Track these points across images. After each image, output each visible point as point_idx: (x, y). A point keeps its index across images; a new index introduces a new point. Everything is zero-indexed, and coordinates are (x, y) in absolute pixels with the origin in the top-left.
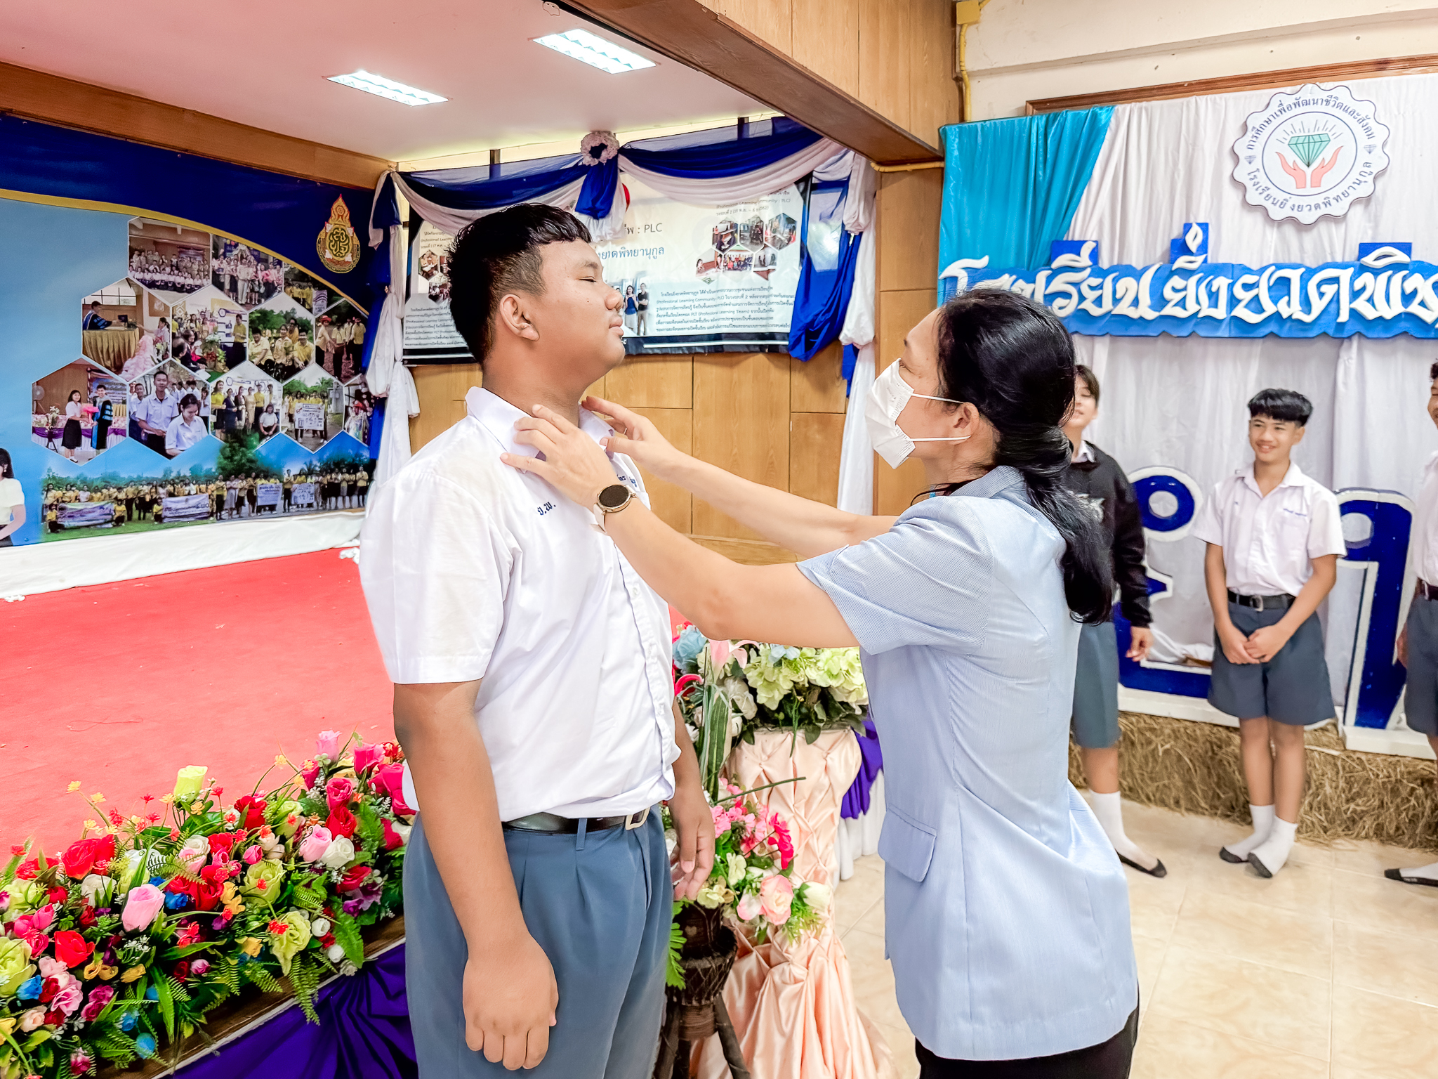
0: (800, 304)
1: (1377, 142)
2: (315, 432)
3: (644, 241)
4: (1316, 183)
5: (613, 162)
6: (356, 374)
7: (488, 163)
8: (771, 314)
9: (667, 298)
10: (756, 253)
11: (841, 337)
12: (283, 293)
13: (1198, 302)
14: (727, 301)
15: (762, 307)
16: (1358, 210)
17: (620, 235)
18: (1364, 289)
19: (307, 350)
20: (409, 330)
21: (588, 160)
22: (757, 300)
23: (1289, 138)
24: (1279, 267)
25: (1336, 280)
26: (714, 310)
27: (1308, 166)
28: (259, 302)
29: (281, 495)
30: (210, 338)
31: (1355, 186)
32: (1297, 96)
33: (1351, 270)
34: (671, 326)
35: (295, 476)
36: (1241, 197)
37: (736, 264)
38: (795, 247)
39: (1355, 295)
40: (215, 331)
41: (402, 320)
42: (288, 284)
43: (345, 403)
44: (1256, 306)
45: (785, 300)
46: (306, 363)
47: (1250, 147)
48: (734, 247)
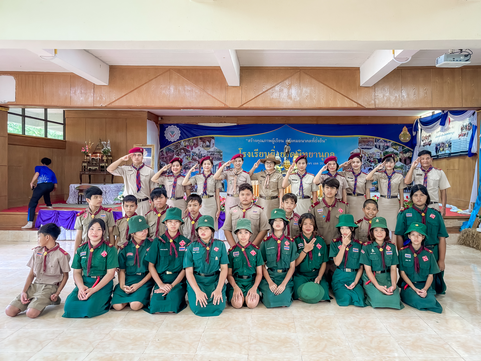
5: (447, 113)
6: (409, 164)
12: (391, 148)
15: (466, 145)
17: (447, 129)
19: (397, 159)
21: (442, 114)
28: (385, 150)
30: (374, 157)
34: (455, 150)
38: (471, 130)
40: (376, 156)
42: (392, 146)
45: (468, 143)
46: (397, 161)
48: (463, 131)
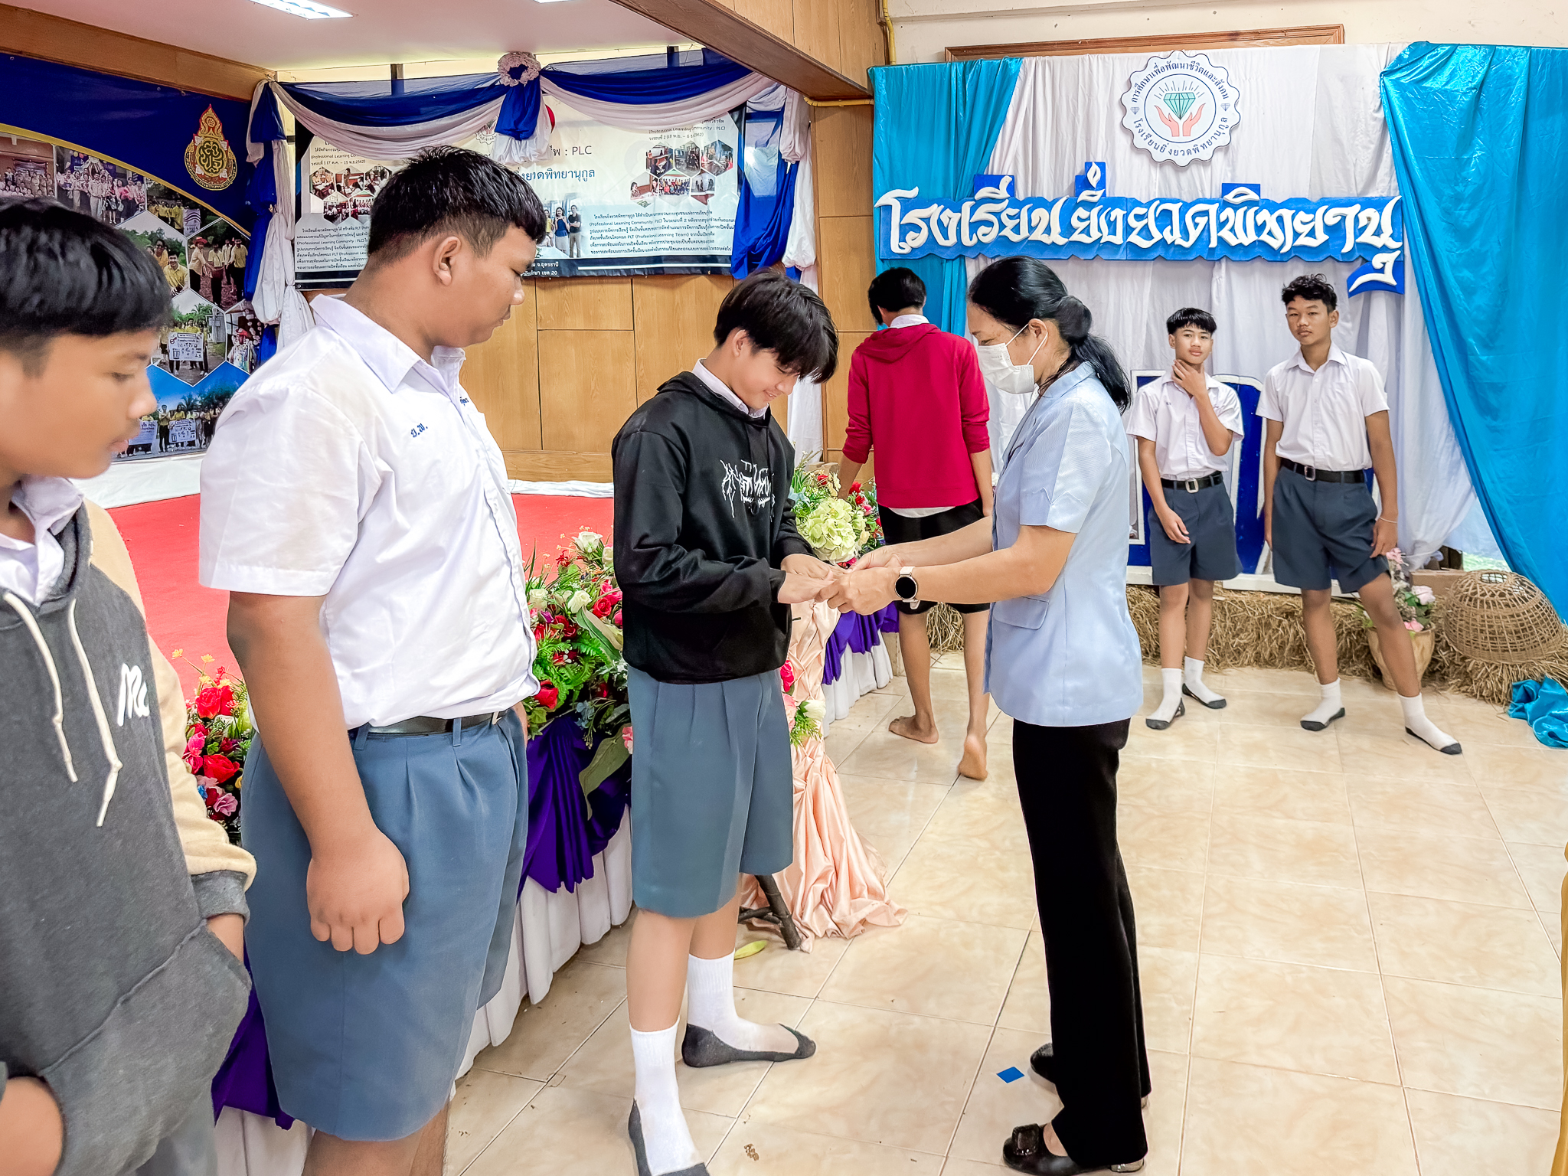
0: (740, 229)
1: (1231, 101)
2: (193, 363)
3: (572, 162)
4: (1187, 133)
5: (534, 84)
6: (239, 300)
7: (389, 78)
8: (712, 238)
9: (601, 221)
10: (693, 178)
11: (784, 260)
13: (1099, 230)
14: (666, 224)
15: (702, 231)
16: (1219, 157)
17: (546, 157)
18: (1227, 220)
19: (180, 275)
20: (301, 252)
21: (507, 81)
22: (697, 224)
23: (1164, 94)
24: (1163, 201)
25: (1206, 213)
26: (652, 233)
27: (1180, 118)
29: (156, 432)
31: (1216, 136)
32: (1168, 60)
33: (1217, 205)
34: (607, 248)
35: (172, 413)
36: (1130, 142)
37: (672, 188)
38: (733, 173)
39: (1221, 225)
41: (292, 241)
43: (228, 331)
44: (1145, 232)
45: (725, 224)
46: (179, 289)
47: (1134, 100)
48: (670, 172)
